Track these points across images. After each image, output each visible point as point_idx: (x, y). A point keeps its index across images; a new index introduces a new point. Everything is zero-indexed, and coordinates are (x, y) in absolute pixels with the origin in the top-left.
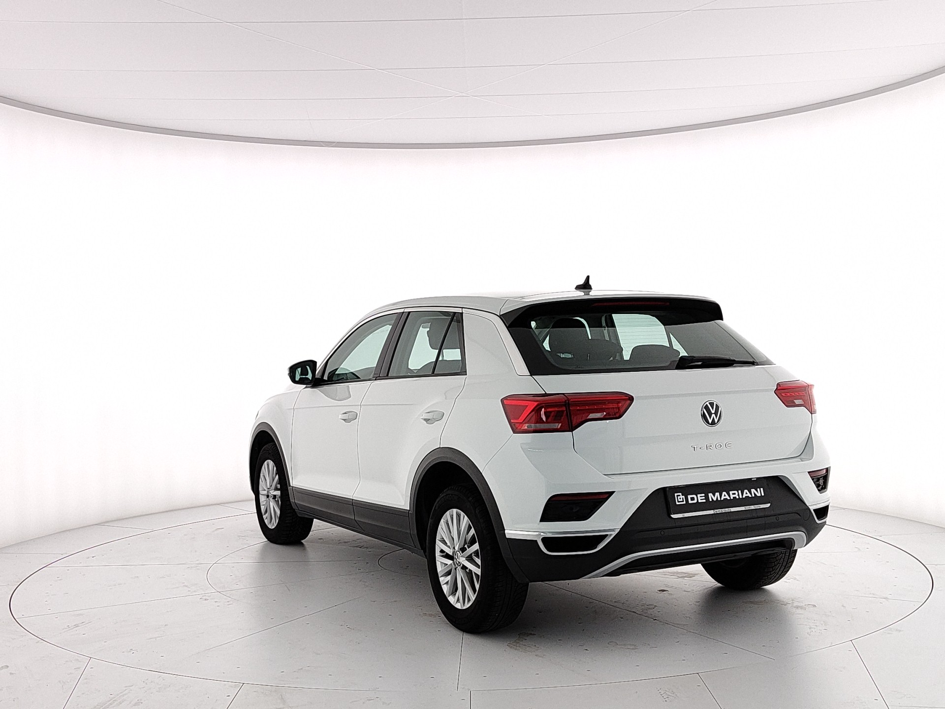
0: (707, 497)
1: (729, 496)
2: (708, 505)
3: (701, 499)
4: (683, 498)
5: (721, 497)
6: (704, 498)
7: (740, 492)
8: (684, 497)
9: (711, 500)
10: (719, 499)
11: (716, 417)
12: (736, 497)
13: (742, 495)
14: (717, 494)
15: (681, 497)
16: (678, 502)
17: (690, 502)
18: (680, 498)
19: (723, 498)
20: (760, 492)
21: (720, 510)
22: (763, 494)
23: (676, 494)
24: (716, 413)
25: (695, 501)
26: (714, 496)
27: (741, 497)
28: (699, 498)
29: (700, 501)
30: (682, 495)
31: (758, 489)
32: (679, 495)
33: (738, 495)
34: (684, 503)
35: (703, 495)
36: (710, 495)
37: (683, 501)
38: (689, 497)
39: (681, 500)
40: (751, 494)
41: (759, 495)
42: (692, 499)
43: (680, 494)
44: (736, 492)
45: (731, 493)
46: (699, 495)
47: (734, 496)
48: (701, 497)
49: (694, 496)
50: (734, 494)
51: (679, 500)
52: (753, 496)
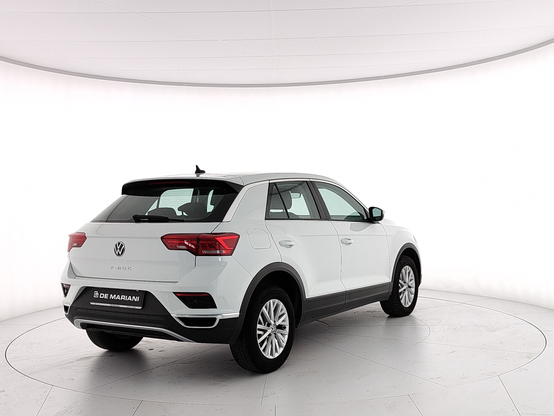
0: (109, 296)
1: (120, 298)
2: (108, 301)
6: (107, 296)
7: (127, 296)
8: (98, 294)
9: (110, 298)
11: (120, 251)
12: (123, 299)
14: (115, 295)
16: (95, 296)
17: (100, 297)
19: (117, 298)
20: (136, 299)
21: (114, 305)
22: (138, 301)
23: (95, 292)
24: (120, 249)
26: (113, 296)
27: (126, 300)
28: (105, 296)
29: (105, 298)
30: (98, 293)
31: (137, 297)
32: (96, 293)
33: (125, 298)
34: (98, 297)
35: (108, 295)
36: (111, 295)
37: (97, 296)
38: (101, 294)
39: (97, 295)
40: (132, 299)
42: (102, 296)
43: (97, 292)
44: (124, 296)
45: (122, 296)
46: (106, 294)
47: (123, 298)
48: (106, 295)
49: (103, 294)
50: (123, 297)
51: (96, 295)
52: (133, 300)
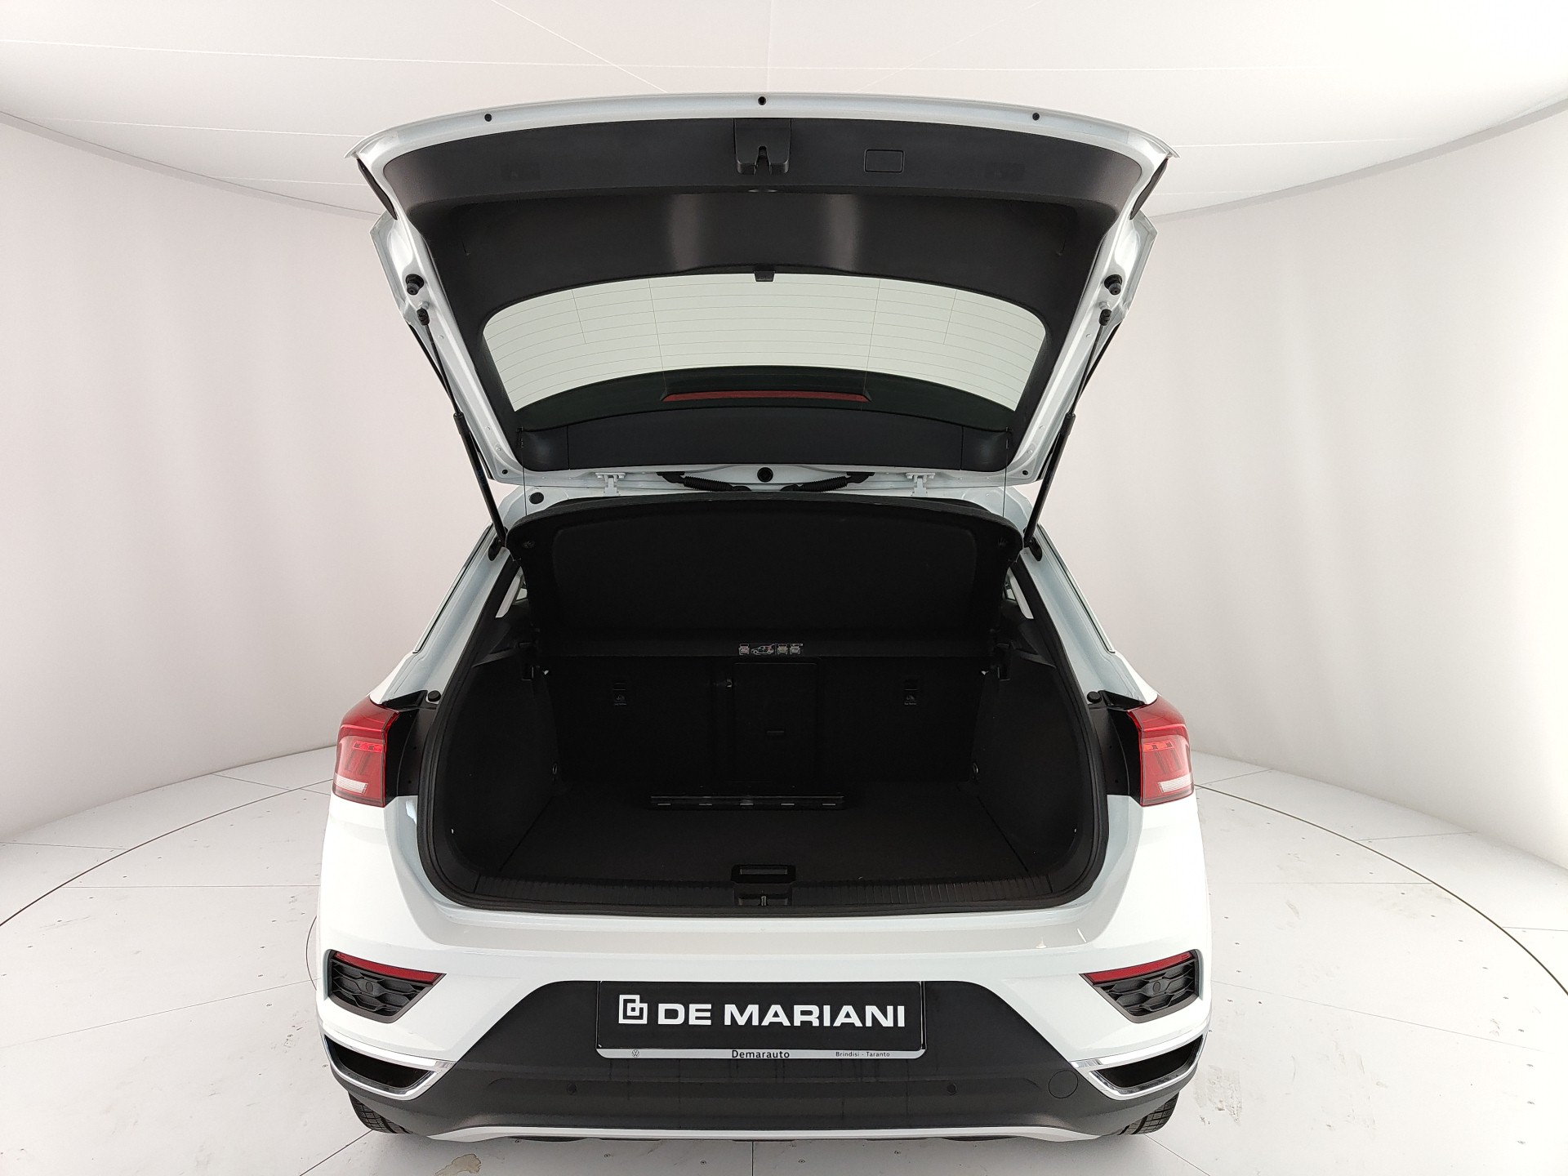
0: (717, 1014)
1: (791, 1018)
2: (717, 1035)
3: (697, 1018)
4: (641, 1010)
5: (761, 1018)
6: (708, 1014)
7: (827, 1009)
8: (645, 1006)
9: (728, 1022)
10: (755, 1022)
12: (809, 1022)
13: (833, 1019)
14: (753, 1009)
15: (638, 1005)
16: (626, 1017)
17: (662, 1020)
18: (632, 1011)
19: (769, 1019)
20: (893, 1017)
21: (756, 1051)
22: (901, 1023)
25: (680, 1020)
26: (742, 1012)
27: (827, 1023)
28: (693, 1014)
29: (692, 1021)
30: (643, 1003)
31: (890, 1009)
32: (633, 1001)
33: (821, 1018)
34: (644, 1021)
35: (705, 1008)
36: (731, 1009)
37: (640, 1017)
38: (662, 1008)
39: (637, 1013)
40: (863, 1019)
41: (887, 1023)
42: (671, 1014)
43: (637, 997)
44: (815, 1009)
45: (798, 1009)
46: (693, 1007)
47: (806, 1018)
48: (697, 1010)
49: (680, 1008)
50: (810, 1013)
51: (629, 1013)
52: (869, 1023)
